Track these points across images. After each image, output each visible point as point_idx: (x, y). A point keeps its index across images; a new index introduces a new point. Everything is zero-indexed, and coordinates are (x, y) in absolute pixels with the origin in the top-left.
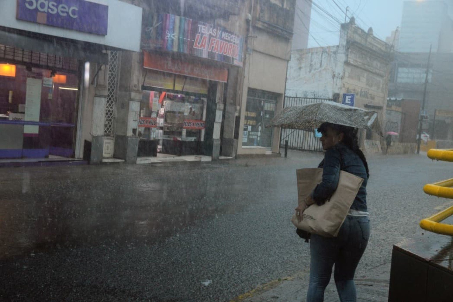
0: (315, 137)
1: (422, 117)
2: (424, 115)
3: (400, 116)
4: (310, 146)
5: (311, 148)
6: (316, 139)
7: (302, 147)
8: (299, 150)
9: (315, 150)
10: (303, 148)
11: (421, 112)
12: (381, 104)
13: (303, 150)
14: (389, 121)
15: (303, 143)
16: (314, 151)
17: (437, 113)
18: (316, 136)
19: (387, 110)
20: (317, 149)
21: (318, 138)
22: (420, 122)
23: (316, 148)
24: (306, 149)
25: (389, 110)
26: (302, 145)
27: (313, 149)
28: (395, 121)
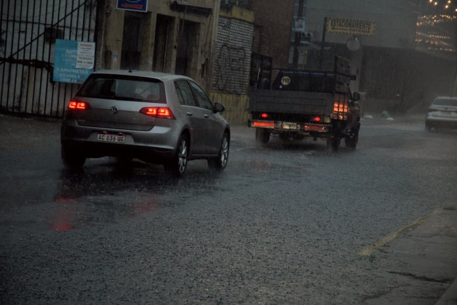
0: (53, 83)
1: (299, 36)
2: (302, 30)
3: (249, 33)
4: (39, 105)
5: (42, 109)
6: (56, 87)
7: (19, 108)
8: (13, 114)
9: (54, 114)
10: (23, 110)
11: (296, 24)
12: (207, 3)
13: (25, 115)
14: (225, 45)
15: (21, 95)
16: (51, 116)
17: (329, 28)
18: (54, 80)
19: (220, 16)
20: (57, 112)
21: (60, 83)
22: (292, 49)
23: (55, 109)
24: (29, 111)
25: (226, 18)
26: (20, 102)
27: (48, 111)
28: (240, 45)
